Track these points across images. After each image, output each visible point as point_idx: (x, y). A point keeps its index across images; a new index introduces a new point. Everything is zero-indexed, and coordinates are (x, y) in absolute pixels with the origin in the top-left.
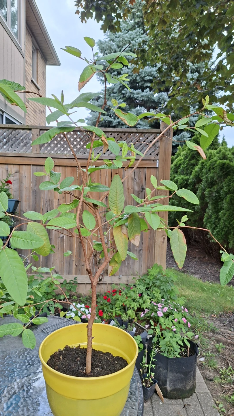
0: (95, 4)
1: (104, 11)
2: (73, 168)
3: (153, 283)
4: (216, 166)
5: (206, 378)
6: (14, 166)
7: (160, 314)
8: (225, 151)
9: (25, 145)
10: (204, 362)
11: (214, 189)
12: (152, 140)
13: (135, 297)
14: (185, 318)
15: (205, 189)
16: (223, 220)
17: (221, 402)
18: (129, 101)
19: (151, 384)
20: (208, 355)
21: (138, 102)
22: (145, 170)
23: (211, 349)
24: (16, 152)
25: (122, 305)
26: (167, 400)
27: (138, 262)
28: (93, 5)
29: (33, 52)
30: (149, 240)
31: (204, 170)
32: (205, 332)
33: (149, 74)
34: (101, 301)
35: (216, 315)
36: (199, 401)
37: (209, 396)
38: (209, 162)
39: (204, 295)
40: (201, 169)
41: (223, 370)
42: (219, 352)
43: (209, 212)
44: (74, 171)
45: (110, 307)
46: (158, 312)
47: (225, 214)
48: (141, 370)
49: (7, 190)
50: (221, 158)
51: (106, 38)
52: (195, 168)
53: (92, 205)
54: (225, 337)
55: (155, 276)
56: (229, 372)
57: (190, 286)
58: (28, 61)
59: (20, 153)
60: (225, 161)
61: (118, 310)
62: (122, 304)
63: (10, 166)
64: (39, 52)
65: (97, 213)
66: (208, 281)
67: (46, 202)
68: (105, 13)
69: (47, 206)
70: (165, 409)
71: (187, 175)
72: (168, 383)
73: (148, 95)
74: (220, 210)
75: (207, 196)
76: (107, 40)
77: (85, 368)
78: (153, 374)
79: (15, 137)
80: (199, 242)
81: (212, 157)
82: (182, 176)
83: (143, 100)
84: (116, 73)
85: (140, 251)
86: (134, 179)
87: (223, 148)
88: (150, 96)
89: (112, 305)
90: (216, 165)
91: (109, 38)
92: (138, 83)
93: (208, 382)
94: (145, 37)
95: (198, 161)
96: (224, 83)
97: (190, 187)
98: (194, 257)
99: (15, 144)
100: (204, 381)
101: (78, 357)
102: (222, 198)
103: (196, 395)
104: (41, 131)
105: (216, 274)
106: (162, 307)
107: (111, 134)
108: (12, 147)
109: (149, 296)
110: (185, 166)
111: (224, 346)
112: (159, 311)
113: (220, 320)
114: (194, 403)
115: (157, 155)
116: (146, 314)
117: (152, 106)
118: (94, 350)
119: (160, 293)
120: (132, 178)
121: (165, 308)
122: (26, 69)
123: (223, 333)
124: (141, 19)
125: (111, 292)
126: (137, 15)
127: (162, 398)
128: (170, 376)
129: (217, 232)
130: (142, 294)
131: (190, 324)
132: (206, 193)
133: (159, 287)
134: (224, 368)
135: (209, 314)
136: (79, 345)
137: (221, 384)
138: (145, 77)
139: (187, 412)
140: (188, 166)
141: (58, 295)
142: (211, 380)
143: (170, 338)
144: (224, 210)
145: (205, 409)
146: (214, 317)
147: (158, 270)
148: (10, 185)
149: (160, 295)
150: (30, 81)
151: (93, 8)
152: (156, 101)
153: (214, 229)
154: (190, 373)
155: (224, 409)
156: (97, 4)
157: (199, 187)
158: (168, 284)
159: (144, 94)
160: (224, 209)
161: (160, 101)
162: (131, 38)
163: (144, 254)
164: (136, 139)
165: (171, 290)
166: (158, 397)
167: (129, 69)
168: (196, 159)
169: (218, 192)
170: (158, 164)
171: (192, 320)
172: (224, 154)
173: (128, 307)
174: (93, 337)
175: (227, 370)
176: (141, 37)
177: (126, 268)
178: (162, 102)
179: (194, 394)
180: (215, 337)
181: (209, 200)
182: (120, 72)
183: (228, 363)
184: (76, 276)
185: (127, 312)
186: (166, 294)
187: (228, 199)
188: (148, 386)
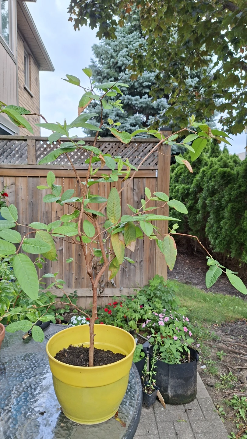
0: (89, 10)
1: (99, 18)
2: (70, 179)
3: (155, 294)
4: (217, 175)
5: (207, 384)
6: (10, 178)
7: (161, 324)
8: (226, 159)
9: (21, 157)
10: (205, 370)
11: (216, 198)
12: (151, 149)
13: (137, 308)
14: (187, 327)
15: (207, 198)
16: (225, 229)
17: (222, 406)
18: (127, 108)
19: (153, 391)
20: (209, 362)
21: (136, 108)
22: (144, 179)
23: (212, 357)
24: (11, 164)
25: (123, 317)
26: (169, 406)
27: (139, 274)
28: (87, 11)
29: (25, 58)
30: (150, 251)
31: (205, 179)
32: (206, 341)
33: (148, 80)
34: (102, 313)
35: (217, 325)
36: (200, 406)
37: (210, 401)
38: (210, 170)
39: (206, 305)
40: (202, 178)
41: (224, 376)
42: (220, 359)
43: (211, 221)
44: (72, 182)
45: (112, 319)
46: (159, 322)
47: (227, 223)
48: (142, 377)
49: (3, 203)
50: (222, 166)
51: (102, 42)
52: (196, 176)
53: (91, 215)
54: (226, 345)
55: (156, 287)
56: (229, 378)
57: (192, 296)
58: (20, 67)
59: (15, 164)
60: (226, 169)
61: (120, 322)
62: (124, 315)
63: (5, 178)
64: (31, 57)
65: (96, 222)
66: (211, 292)
67: (44, 214)
68: (100, 20)
69: (44, 218)
70: (167, 415)
71: (188, 184)
72: (169, 389)
73: (147, 102)
74: (221, 219)
75: (208, 206)
76: (103, 44)
77: (88, 363)
78: (154, 381)
79: (10, 148)
80: (202, 252)
81: (212, 165)
82: (183, 185)
83: (141, 107)
84: (113, 79)
85: (141, 262)
86: (133, 189)
87: (224, 156)
88: (148, 103)
89: (113, 316)
90: (217, 173)
91: (104, 42)
92: (136, 89)
93: (209, 388)
94: (142, 41)
95: (199, 169)
96: (221, 91)
97: (191, 196)
98: (197, 268)
99: (10, 155)
100: (204, 387)
101: (81, 354)
102: (224, 207)
103: (197, 400)
104: (37, 142)
105: (219, 285)
106: (163, 317)
107: (109, 144)
108: (7, 159)
109: (151, 306)
110: (186, 174)
111: (225, 354)
112: (160, 320)
113: (222, 329)
114: (195, 408)
115: (156, 164)
116: (147, 324)
117: (151, 112)
118: (96, 349)
119: (161, 304)
120: (131, 188)
121: (166, 317)
122: (19, 75)
123: (224, 341)
124: (138, 22)
125: (112, 304)
126: (134, 18)
127: (163, 404)
128: (171, 382)
129: (219, 241)
130: (143, 305)
131: (191, 333)
132: (207, 202)
133: (160, 298)
134: (225, 374)
135: (211, 323)
136: (82, 345)
137: (221, 390)
138: (143, 82)
139: (188, 416)
140: (189, 175)
141: (58, 309)
142: (212, 386)
143: (170, 344)
144: (226, 220)
145: (206, 413)
146: (216, 327)
147: (159, 281)
148: (6, 197)
149: (161, 305)
150: (23, 88)
151: (88, 15)
152: (155, 107)
153: (216, 238)
154: (191, 379)
155: (224, 412)
156: (92, 11)
157: (200, 197)
158: (169, 294)
159: (142, 100)
160: (225, 218)
161: (159, 108)
162: (127, 42)
163: (145, 265)
164: (134, 149)
165: (172, 301)
166: (160, 404)
167: (126, 74)
168: (197, 167)
169: (219, 201)
170: (157, 173)
171: (193, 329)
172: (225, 162)
173: (129, 318)
174: (95, 335)
175: (228, 376)
176: (138, 41)
177: (127, 280)
178: (161, 109)
179: (195, 400)
180: (216, 345)
181: (210, 209)
182: (117, 78)
183: (229, 369)
184: (76, 289)
185: (128, 323)
186: (167, 305)
187: (229, 208)
188: (149, 393)
